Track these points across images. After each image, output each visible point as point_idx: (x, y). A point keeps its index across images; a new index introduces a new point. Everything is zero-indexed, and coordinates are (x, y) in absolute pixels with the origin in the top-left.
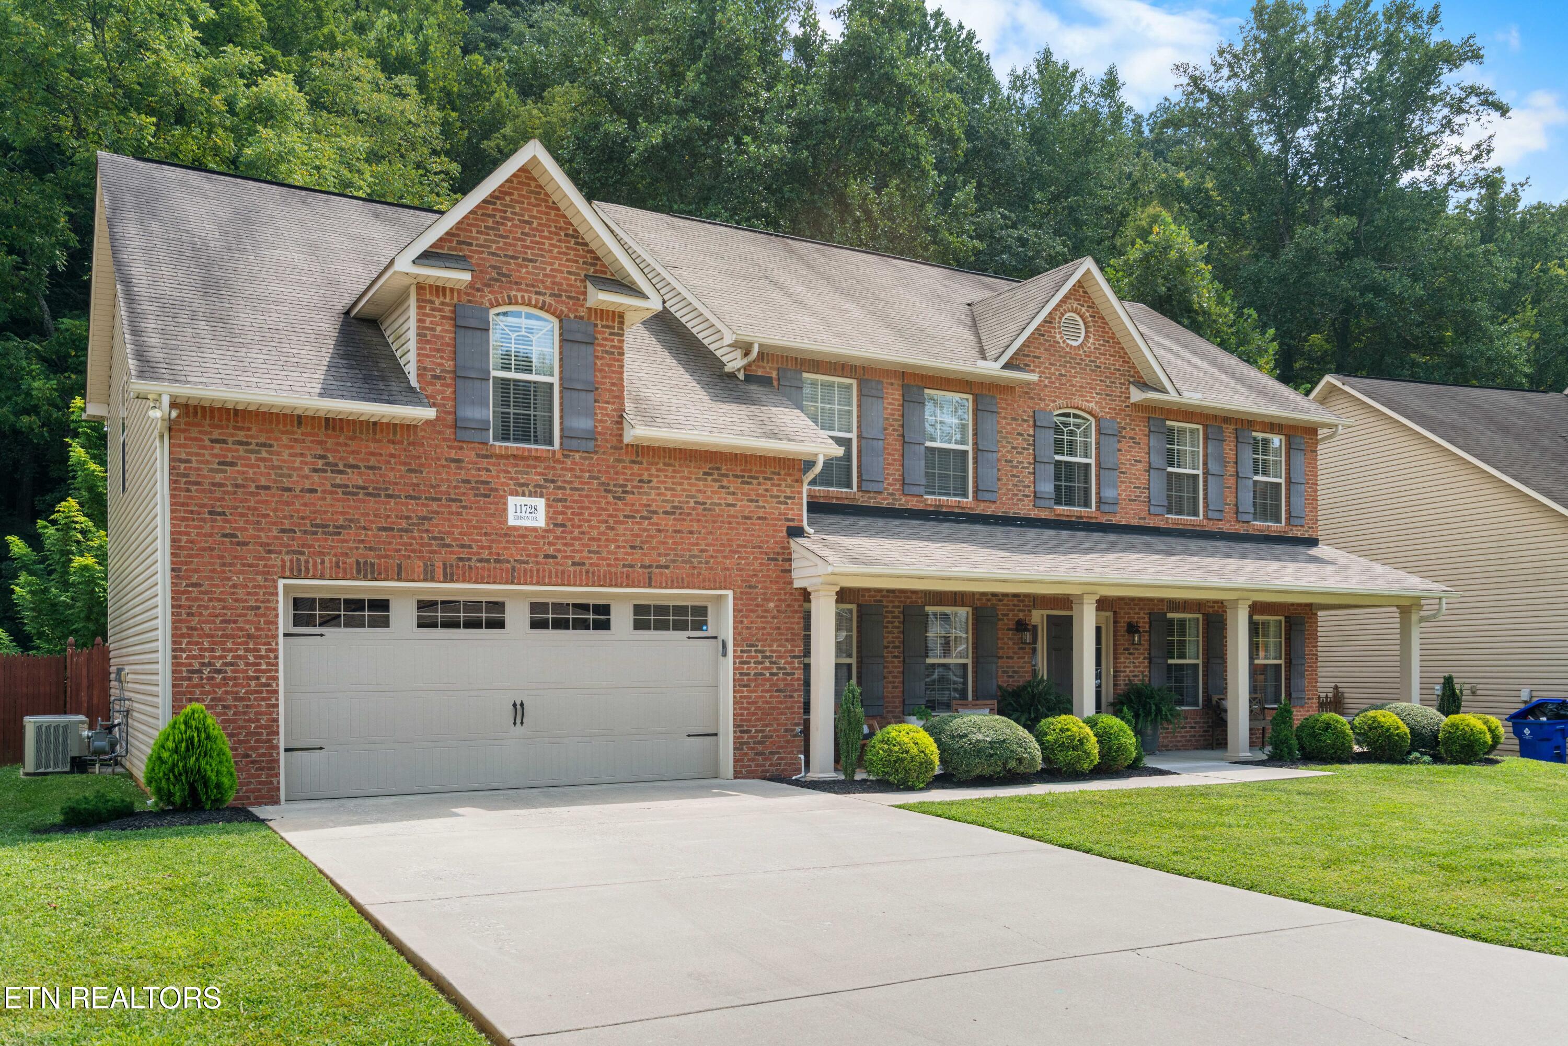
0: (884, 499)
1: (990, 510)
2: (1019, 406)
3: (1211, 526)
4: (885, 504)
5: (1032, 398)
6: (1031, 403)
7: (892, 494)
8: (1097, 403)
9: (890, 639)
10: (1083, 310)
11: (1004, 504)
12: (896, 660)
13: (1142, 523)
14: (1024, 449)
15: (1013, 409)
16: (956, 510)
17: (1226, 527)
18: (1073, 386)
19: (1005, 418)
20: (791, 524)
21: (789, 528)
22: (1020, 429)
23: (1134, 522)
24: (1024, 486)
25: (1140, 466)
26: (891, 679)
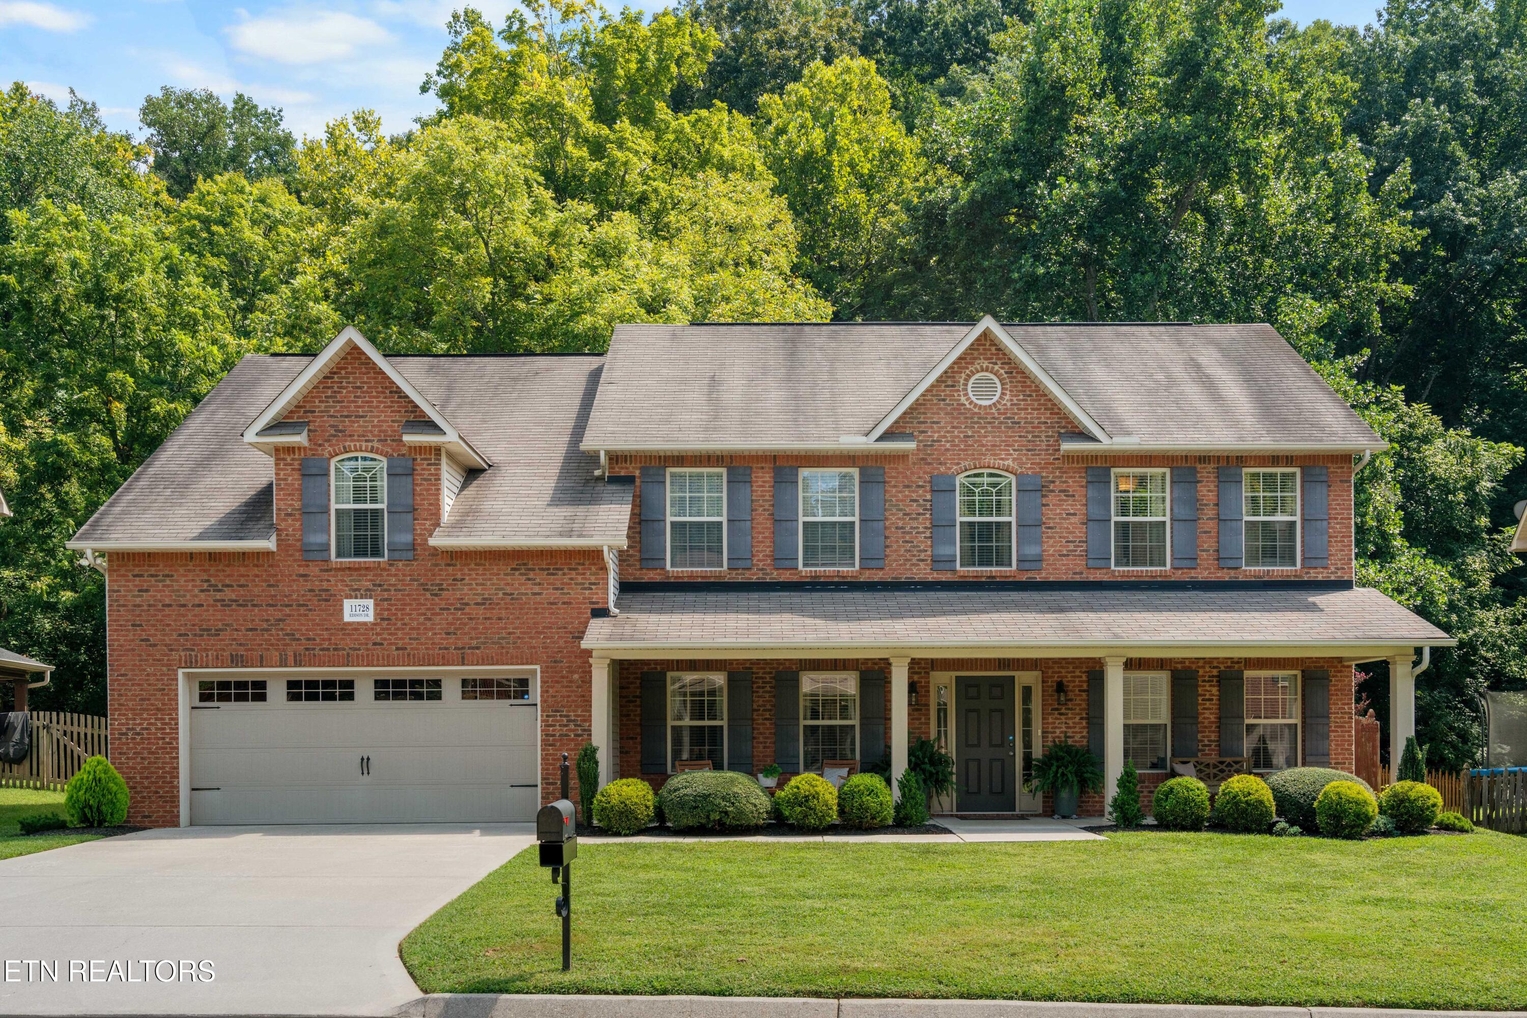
0: (754, 574)
1: (878, 576)
2: (912, 473)
3: (1179, 576)
4: (754, 579)
5: (930, 464)
6: (928, 468)
7: (762, 569)
8: (1014, 460)
9: (761, 703)
10: (996, 367)
11: (895, 570)
12: (767, 722)
13: (1078, 578)
14: (919, 514)
15: (906, 477)
16: (836, 580)
17: (1202, 575)
18: (983, 446)
19: (895, 486)
20: (596, 606)
21: (593, 610)
22: (914, 496)
23: (1068, 577)
24: (920, 551)
25: (1073, 519)
26: (761, 740)
